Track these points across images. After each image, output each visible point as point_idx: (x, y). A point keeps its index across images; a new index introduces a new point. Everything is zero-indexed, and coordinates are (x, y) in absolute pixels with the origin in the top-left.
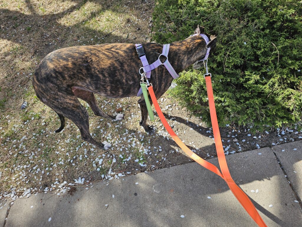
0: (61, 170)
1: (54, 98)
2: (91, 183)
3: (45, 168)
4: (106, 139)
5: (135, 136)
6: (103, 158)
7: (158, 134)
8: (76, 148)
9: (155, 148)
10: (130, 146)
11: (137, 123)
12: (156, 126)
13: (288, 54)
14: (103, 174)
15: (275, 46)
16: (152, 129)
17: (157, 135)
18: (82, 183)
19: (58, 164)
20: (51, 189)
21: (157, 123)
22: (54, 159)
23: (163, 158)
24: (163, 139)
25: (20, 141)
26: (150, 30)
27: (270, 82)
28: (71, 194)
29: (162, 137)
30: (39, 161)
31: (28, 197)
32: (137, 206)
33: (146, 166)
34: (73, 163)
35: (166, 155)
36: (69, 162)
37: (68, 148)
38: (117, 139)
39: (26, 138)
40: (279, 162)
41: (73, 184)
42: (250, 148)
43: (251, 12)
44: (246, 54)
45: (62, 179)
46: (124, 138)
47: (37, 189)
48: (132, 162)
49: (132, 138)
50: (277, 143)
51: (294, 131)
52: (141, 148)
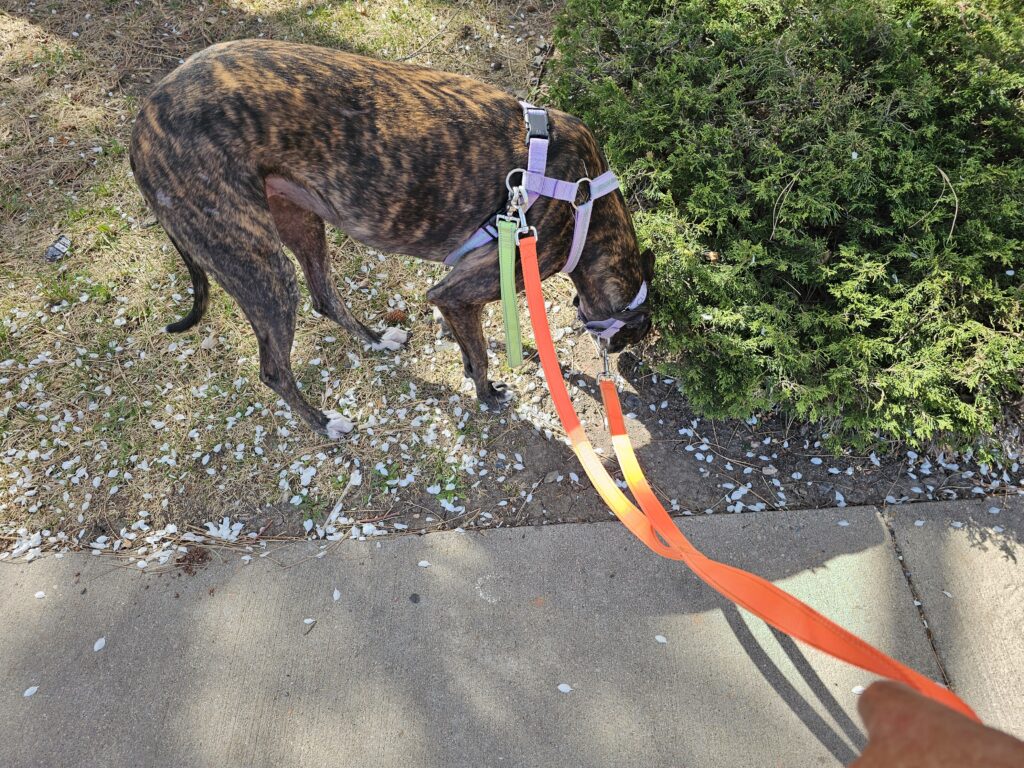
0: (162, 484)
1: (200, 197)
2: (263, 543)
3: (107, 471)
4: (337, 403)
5: (438, 411)
6: (319, 464)
7: (517, 414)
8: (227, 419)
9: (502, 456)
10: (418, 440)
11: (450, 368)
12: (515, 387)
13: (986, 211)
14: (312, 518)
15: (948, 180)
16: (501, 395)
17: (514, 417)
18: (233, 538)
19: (155, 464)
20: (117, 543)
21: (519, 379)
22: (141, 445)
23: (523, 494)
24: (532, 435)
25: (26, 365)
26: (535, 76)
27: (915, 293)
28: (187, 570)
29: (528, 425)
30: (86, 444)
31: (30, 562)
32: (415, 639)
33: (463, 511)
34: (209, 465)
35: (535, 485)
36: (196, 461)
37: (197, 415)
38: (376, 411)
39: (50, 361)
40: (901, 558)
41: (200, 539)
42: (814, 500)
43: (885, 63)
44: (852, 192)
45: (163, 513)
46: (398, 411)
47: (67, 537)
48: (417, 491)
49: (428, 414)
50: (903, 499)
51: (960, 469)
52: (454, 452)
